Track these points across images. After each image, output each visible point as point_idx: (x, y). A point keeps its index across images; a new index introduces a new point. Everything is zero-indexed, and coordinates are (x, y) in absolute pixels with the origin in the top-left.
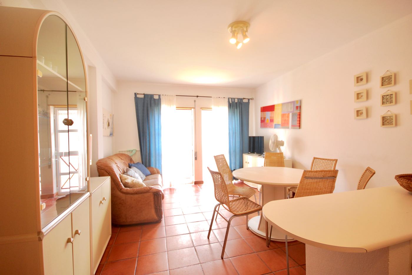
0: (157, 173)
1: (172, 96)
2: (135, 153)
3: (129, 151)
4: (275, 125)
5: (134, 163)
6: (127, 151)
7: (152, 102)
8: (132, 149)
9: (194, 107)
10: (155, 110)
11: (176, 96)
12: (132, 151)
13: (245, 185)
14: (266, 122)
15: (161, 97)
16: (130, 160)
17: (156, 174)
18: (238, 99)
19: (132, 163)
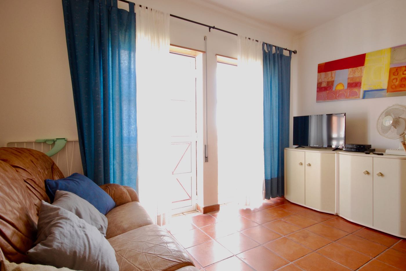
0: (130, 199)
1: (162, 13)
2: (64, 148)
3: (45, 142)
4: (365, 92)
5: (62, 177)
6: (38, 143)
7: (114, 16)
8: (54, 138)
9: (204, 50)
10: (122, 38)
11: (171, 15)
12: (54, 142)
13: (288, 204)
14: (334, 89)
15: (137, 10)
16: (50, 170)
17: (128, 202)
18: (277, 48)
19: (56, 178)
